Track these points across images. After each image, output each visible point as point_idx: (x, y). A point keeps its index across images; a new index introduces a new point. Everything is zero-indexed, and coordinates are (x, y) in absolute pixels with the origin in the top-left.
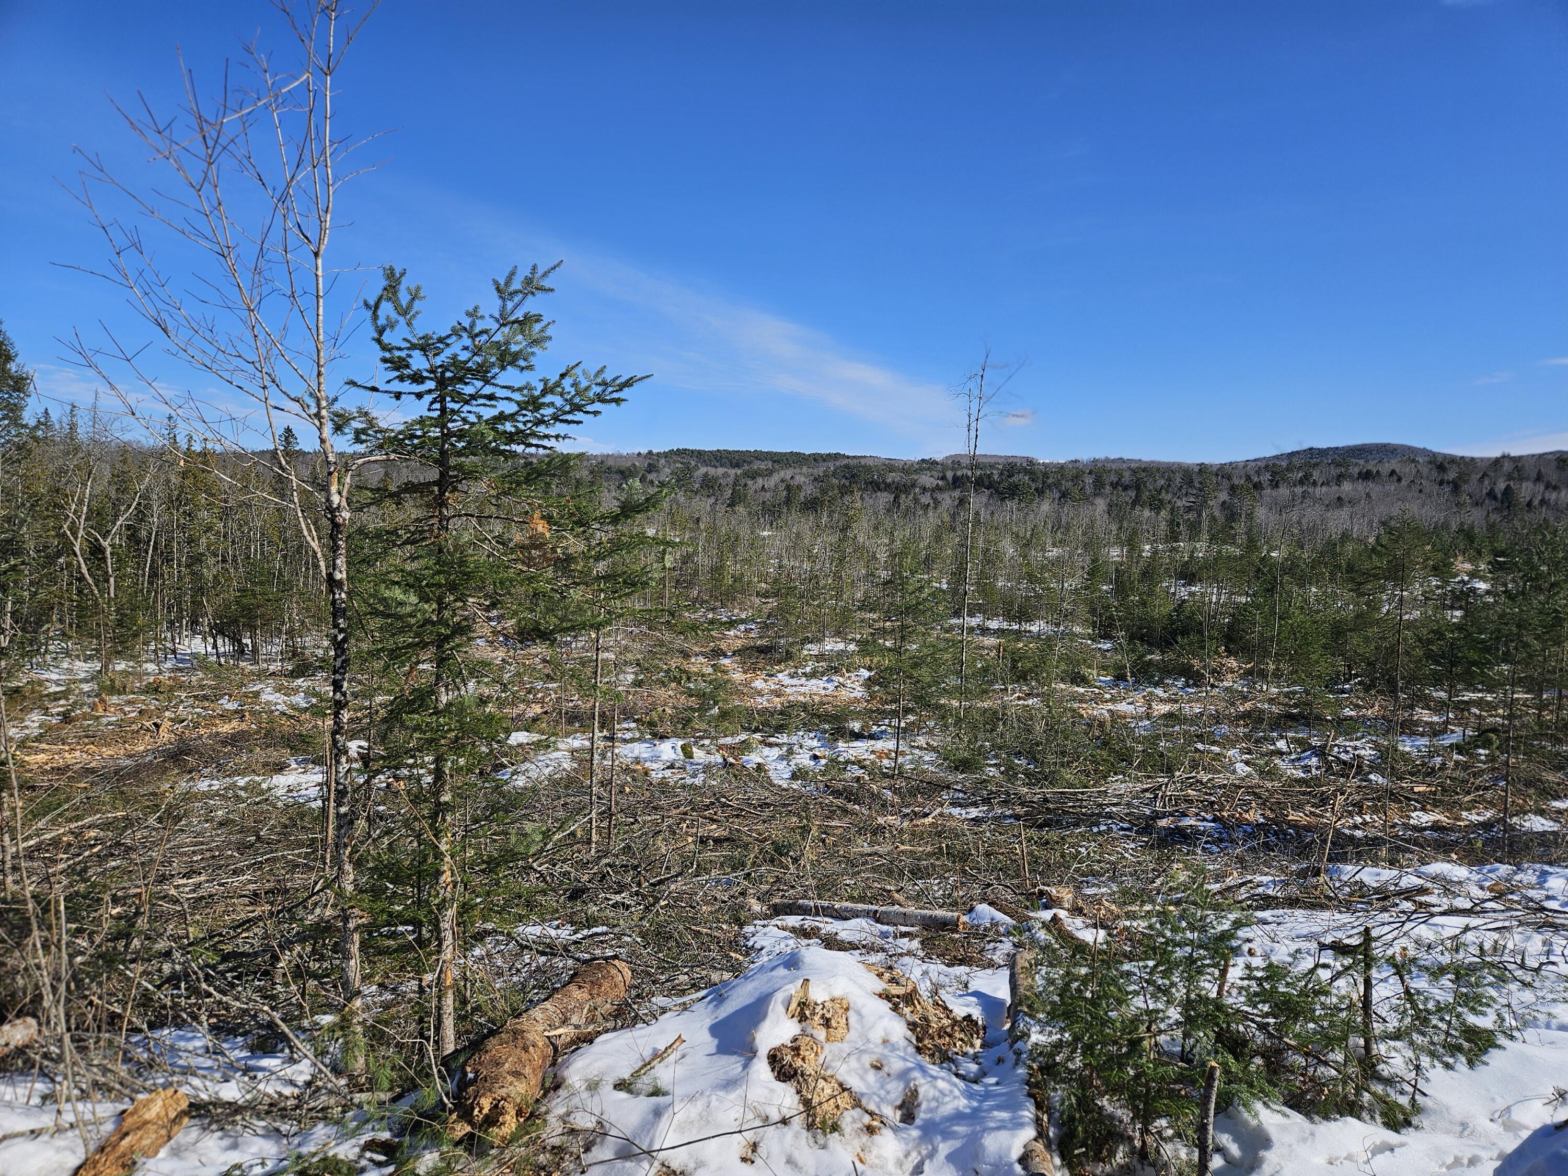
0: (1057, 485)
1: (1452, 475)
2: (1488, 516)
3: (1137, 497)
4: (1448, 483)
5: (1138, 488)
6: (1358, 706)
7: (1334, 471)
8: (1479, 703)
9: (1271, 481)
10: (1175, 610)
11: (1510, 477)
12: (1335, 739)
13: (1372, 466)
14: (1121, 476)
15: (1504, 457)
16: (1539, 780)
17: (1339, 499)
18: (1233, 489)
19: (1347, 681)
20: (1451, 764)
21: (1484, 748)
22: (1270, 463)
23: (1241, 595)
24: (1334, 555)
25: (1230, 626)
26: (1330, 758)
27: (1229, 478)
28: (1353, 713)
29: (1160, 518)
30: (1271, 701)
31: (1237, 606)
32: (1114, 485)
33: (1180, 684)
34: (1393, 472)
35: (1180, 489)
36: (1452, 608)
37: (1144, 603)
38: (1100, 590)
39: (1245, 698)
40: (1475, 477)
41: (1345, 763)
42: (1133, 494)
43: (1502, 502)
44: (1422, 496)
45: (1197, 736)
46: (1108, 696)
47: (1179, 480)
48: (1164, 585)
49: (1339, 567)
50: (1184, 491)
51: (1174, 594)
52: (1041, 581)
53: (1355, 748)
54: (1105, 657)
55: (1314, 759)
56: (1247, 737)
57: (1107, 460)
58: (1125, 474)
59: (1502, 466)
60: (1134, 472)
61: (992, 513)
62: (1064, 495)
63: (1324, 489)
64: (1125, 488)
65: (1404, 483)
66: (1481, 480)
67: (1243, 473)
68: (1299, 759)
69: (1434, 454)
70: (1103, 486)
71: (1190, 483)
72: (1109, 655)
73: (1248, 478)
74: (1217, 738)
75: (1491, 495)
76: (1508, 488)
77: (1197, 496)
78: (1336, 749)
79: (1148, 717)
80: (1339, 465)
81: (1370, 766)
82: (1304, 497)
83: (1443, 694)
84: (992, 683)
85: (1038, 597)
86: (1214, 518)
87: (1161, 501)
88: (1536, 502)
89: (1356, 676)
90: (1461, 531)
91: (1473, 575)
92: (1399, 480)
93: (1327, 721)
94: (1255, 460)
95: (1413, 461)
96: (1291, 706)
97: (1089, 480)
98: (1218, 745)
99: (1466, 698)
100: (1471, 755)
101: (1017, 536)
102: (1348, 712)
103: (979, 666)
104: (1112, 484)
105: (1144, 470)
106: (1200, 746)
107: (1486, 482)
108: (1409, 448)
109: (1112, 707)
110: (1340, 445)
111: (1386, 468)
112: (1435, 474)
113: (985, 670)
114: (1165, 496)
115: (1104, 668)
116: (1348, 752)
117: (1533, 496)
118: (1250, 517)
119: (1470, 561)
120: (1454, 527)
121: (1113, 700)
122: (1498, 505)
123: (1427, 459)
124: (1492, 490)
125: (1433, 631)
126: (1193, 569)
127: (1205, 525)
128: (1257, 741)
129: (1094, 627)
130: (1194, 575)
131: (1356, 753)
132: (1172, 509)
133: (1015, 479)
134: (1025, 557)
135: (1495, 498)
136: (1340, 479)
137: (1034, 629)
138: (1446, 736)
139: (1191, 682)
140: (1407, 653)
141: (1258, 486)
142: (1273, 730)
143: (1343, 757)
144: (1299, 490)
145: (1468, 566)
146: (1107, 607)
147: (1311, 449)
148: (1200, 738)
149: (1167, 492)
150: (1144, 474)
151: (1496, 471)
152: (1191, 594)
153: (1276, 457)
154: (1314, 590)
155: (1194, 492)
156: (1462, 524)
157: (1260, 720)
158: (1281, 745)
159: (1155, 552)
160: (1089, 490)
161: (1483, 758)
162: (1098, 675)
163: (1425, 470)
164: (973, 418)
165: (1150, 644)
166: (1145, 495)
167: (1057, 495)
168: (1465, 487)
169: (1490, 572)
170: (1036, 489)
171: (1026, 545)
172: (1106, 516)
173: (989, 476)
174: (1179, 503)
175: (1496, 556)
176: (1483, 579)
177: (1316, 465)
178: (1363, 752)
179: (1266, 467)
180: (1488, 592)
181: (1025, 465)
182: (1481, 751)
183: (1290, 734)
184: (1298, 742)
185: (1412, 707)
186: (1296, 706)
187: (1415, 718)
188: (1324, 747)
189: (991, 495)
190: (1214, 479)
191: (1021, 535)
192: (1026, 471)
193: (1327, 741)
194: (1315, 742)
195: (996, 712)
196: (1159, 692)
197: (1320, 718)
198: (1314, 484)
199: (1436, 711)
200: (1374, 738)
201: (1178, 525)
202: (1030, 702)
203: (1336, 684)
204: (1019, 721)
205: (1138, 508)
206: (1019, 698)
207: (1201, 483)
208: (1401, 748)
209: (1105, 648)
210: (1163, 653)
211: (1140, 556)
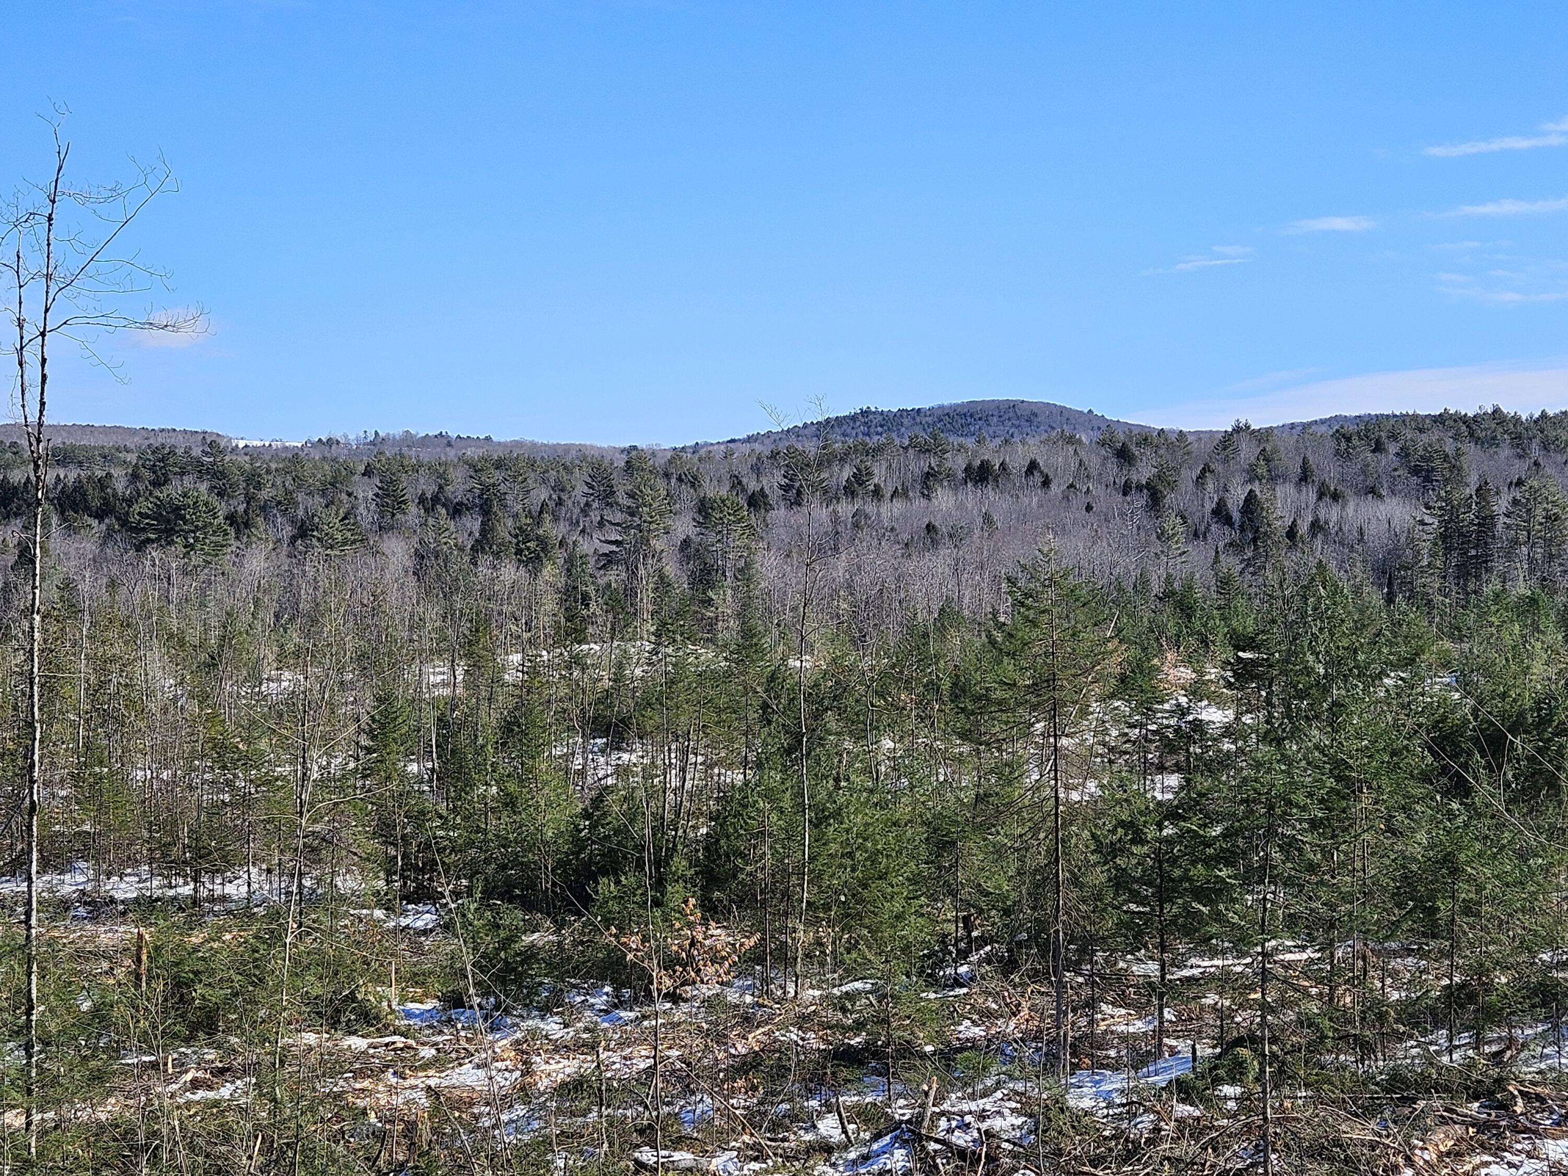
0: (286, 504)
1: (1144, 472)
2: (1216, 561)
3: (483, 532)
4: (1140, 488)
5: (486, 510)
6: (986, 1015)
7: (918, 465)
8: (1223, 980)
9: (786, 488)
10: (586, 815)
11: (1252, 475)
12: (940, 1098)
13: (990, 452)
14: (443, 480)
15: (1237, 430)
16: (1337, 1143)
17: (930, 528)
18: (704, 508)
19: (963, 955)
20: (1168, 1128)
21: (1233, 1082)
22: (782, 447)
23: (730, 767)
24: (924, 660)
25: (711, 844)
26: (933, 1146)
27: (694, 483)
28: (978, 1032)
29: (541, 585)
30: (803, 1022)
31: (725, 795)
32: (429, 504)
33: (599, 1001)
34: (1033, 467)
35: (586, 510)
36: (1161, 769)
37: (510, 802)
38: (403, 776)
39: (747, 1021)
40: (1189, 475)
41: (962, 1153)
42: (473, 523)
43: (1242, 529)
44: (1091, 518)
45: (641, 1132)
46: (428, 1053)
47: (581, 488)
48: (557, 752)
49: (933, 687)
50: (595, 517)
51: (582, 773)
52: (248, 761)
53: (982, 1116)
54: (418, 950)
55: (899, 1154)
56: (753, 1119)
57: (408, 440)
58: (452, 474)
59: (1236, 451)
60: (475, 469)
61: (113, 585)
62: (303, 531)
63: (898, 506)
64: (457, 511)
65: (1056, 489)
66: (1200, 480)
67: (723, 472)
68: (865, 1158)
69: (1109, 424)
70: (400, 504)
71: (608, 497)
72: (427, 942)
73: (737, 483)
74: (688, 1130)
75: (1221, 513)
76: (1251, 498)
77: (625, 528)
78: (943, 1123)
79: (524, 1092)
80: (925, 450)
81: (1014, 1156)
82: (856, 525)
83: (1152, 968)
84: (116, 1051)
85: (244, 802)
86: (663, 583)
87: (543, 542)
88: (1303, 528)
89: (984, 940)
90: (1166, 596)
91: (1196, 691)
92: (1046, 483)
93: (923, 1056)
94: (749, 439)
95: (1071, 440)
96: (845, 1029)
97: (365, 490)
98: (690, 1148)
99: (1196, 972)
100: (1207, 1102)
101: (182, 643)
102: (969, 1030)
103: (86, 1006)
104: (422, 500)
105: (499, 465)
106: (647, 1155)
107: (1210, 486)
108: (1062, 410)
109: (432, 1082)
110: (925, 404)
111: (1018, 459)
112: (1112, 467)
113: (99, 1014)
114: (553, 530)
115: (417, 979)
116: (968, 1126)
117: (1298, 513)
118: (745, 573)
119: (1188, 661)
120: (1156, 587)
121: (438, 1063)
122: (1235, 535)
123: (1096, 436)
124: (1221, 504)
125: (1121, 824)
126: (625, 705)
127: (646, 598)
128: (776, 1126)
129: (389, 873)
130: (625, 722)
131: (984, 1126)
132: (570, 562)
133: (174, 490)
134: (203, 698)
135: (1227, 520)
136: (929, 479)
137: (236, 890)
138: (1161, 1064)
139: (627, 993)
140: (1075, 881)
141: (757, 501)
142: (810, 1093)
143: (960, 1139)
144: (846, 509)
145: (1186, 674)
146: (419, 817)
147: (865, 413)
148: (647, 1134)
149: (556, 519)
150: (498, 475)
151: (1226, 460)
152: (623, 771)
153: (794, 432)
154: (887, 744)
155: (619, 517)
156: (1169, 579)
157: (781, 1071)
158: (829, 1127)
159: (532, 670)
160: (366, 514)
161: (1231, 1105)
162: (403, 1000)
163: (1094, 462)
164: (31, 331)
165: (528, 905)
166: (504, 529)
167: (288, 531)
168: (1170, 498)
169: (1229, 685)
170: (231, 518)
171: (212, 664)
172: (412, 581)
173: (103, 483)
174: (586, 547)
175: (1238, 648)
176: (1218, 701)
177: (878, 450)
178: (997, 1124)
179: (774, 455)
180: (1228, 731)
181: (196, 452)
182: (1228, 1090)
183: (848, 1100)
184: (863, 1115)
185: (1091, 1004)
186: (859, 1026)
187: (1102, 1026)
188: (917, 1120)
189: (109, 535)
190: (661, 484)
191: (193, 636)
192: (201, 470)
193: (923, 1106)
194: (901, 1110)
195: (130, 1132)
196: (552, 1027)
197: (907, 1051)
198: (877, 493)
199: (1141, 1010)
200: (1020, 1087)
201: (585, 600)
202: (226, 1091)
203: (940, 964)
204: (192, 1147)
205: (485, 560)
206: (195, 1084)
207: (631, 495)
208: (1072, 1103)
209: (420, 924)
210: (560, 925)
211: (496, 680)
